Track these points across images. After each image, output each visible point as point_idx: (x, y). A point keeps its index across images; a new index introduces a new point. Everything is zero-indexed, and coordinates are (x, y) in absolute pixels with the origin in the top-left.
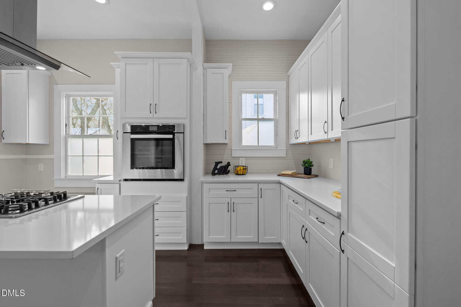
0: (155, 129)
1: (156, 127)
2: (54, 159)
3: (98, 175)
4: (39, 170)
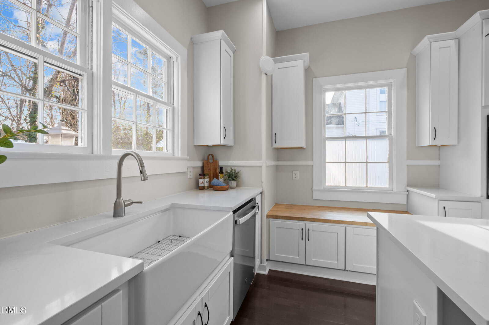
2: (313, 166)
3: (367, 186)
4: (294, 178)
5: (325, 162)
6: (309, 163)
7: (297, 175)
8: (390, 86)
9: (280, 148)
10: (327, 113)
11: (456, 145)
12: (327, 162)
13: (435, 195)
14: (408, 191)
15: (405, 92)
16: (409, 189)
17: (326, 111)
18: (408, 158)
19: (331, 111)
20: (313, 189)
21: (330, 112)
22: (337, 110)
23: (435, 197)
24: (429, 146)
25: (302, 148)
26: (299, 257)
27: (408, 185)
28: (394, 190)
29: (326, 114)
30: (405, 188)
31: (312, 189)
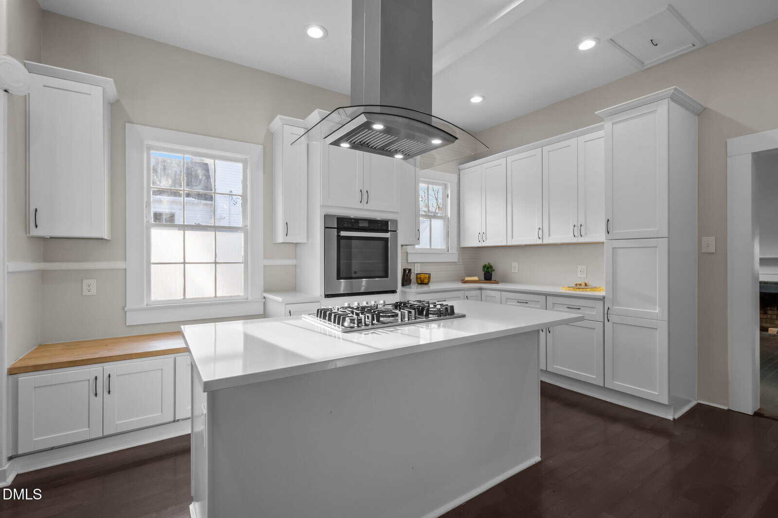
0: (366, 225)
1: (367, 222)
2: (126, 269)
3: (216, 297)
4: (85, 293)
5: (149, 263)
6: (120, 265)
7: (91, 287)
8: (245, 162)
9: (51, 238)
10: (153, 184)
11: (305, 243)
12: (154, 264)
13: (281, 299)
14: (264, 298)
15: (261, 174)
16: (266, 295)
17: (151, 181)
18: (265, 258)
19: (160, 183)
20: (126, 308)
21: (158, 183)
22: (170, 183)
23: (281, 301)
24: (282, 243)
25: (102, 239)
26: (89, 427)
27: (265, 291)
28: (249, 298)
29: (152, 186)
30: (262, 295)
31: (123, 308)
